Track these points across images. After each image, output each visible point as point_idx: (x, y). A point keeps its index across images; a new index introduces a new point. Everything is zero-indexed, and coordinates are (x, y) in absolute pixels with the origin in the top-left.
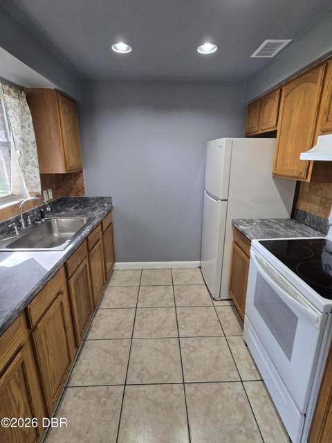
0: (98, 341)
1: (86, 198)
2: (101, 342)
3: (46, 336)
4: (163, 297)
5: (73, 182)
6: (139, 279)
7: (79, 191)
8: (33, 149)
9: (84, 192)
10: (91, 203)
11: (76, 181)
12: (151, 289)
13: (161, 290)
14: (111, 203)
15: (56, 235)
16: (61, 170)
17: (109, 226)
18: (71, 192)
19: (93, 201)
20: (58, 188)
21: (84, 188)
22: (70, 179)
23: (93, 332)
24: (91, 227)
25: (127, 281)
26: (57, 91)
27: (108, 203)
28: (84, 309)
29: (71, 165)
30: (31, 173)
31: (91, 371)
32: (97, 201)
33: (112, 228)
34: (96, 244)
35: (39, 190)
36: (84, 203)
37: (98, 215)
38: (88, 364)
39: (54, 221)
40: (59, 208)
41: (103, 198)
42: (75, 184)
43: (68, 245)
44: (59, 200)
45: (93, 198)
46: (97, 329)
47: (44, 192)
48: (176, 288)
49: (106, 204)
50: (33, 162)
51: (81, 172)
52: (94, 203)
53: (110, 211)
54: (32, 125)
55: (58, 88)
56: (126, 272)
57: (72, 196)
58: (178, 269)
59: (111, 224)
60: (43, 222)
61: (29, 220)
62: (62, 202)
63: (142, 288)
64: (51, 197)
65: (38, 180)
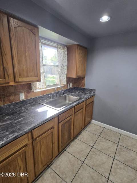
0: (69, 154)
1: (85, 88)
2: (70, 155)
3: (41, 144)
4: (109, 148)
5: (81, 81)
6: (100, 132)
7: (83, 85)
8: (66, 68)
9: (84, 86)
10: (86, 91)
11: (82, 81)
12: (104, 140)
13: (110, 144)
14: (95, 93)
15: (67, 102)
16: (74, 76)
17: (91, 103)
18: (79, 85)
19: (87, 90)
20: (75, 83)
21: (85, 84)
22: (80, 80)
23: (69, 148)
24: (78, 102)
25: (94, 131)
26: (78, 45)
27: (93, 92)
28: (66, 137)
29: (79, 74)
30: (63, 77)
31: (60, 167)
32: (89, 91)
33: (93, 104)
34: (80, 110)
35: (65, 83)
36: (84, 90)
37: (85, 97)
38: (61, 162)
39: (67, 96)
40: (73, 91)
41: (92, 89)
42: (82, 82)
43: (63, 109)
44: (74, 88)
45: (88, 89)
46: (72, 148)
47: (68, 84)
48: (119, 147)
49: (92, 93)
50: (65, 73)
51: (85, 77)
52: (88, 91)
53: (93, 96)
54: (67, 59)
55: (78, 43)
56: (96, 126)
57: (80, 87)
58: (125, 135)
59: (93, 101)
60: (63, 96)
61: (58, 94)
62: (75, 89)
63: (100, 138)
64: (71, 86)
65: (66, 80)
